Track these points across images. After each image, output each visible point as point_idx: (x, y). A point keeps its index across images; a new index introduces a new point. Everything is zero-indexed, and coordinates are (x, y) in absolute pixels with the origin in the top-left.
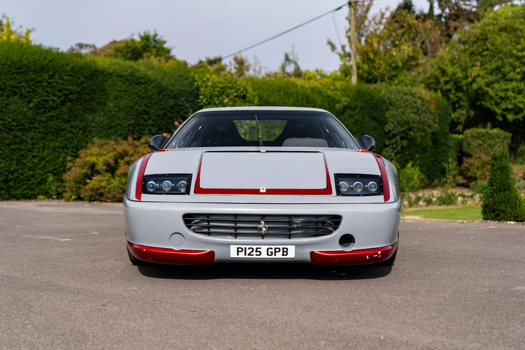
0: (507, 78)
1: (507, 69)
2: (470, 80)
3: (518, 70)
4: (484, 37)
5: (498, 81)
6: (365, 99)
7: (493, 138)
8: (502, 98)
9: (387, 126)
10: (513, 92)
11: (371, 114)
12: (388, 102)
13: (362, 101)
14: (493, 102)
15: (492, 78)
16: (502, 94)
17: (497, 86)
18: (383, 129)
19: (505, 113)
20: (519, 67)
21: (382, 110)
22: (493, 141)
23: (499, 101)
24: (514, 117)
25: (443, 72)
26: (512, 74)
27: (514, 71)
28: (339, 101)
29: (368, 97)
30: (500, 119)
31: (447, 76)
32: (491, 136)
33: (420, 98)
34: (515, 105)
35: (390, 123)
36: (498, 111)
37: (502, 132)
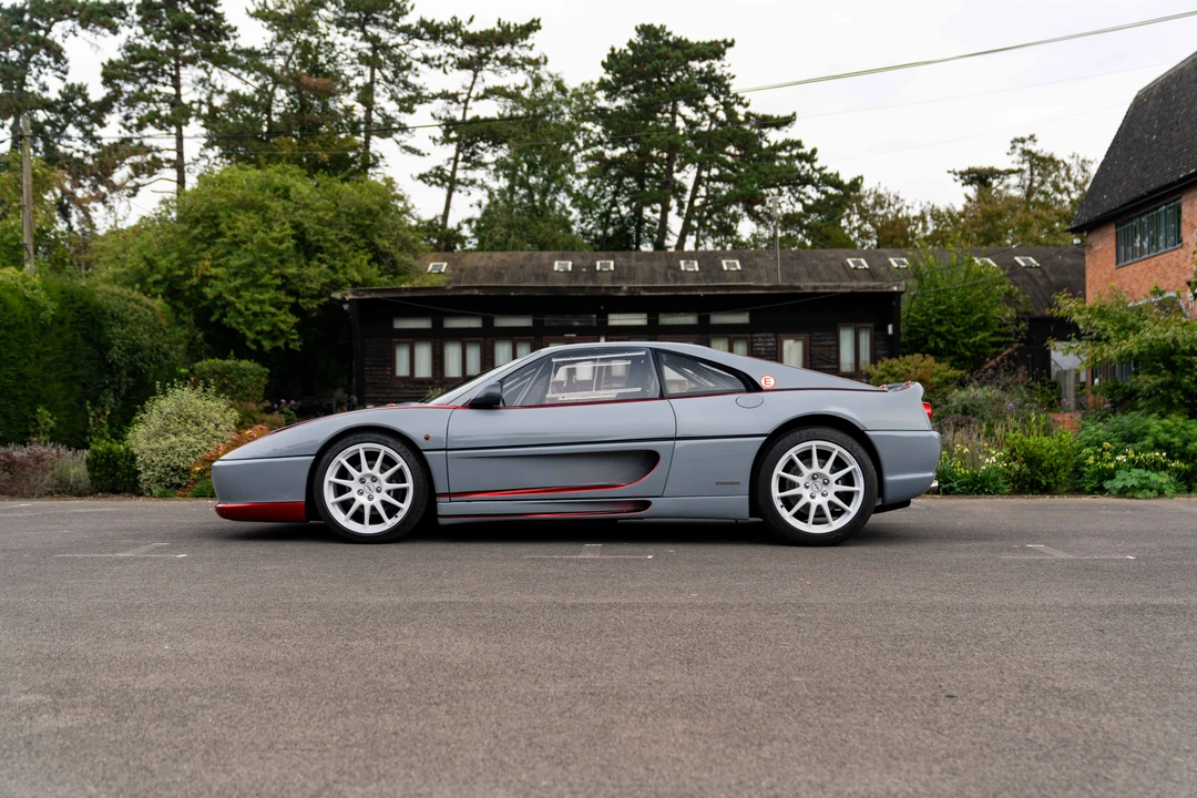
0: (259, 283)
1: (261, 269)
2: (195, 281)
3: (275, 271)
4: (212, 214)
5: (245, 287)
6: (76, 305)
7: (245, 375)
8: (255, 314)
9: (110, 353)
10: (272, 305)
11: (85, 332)
12: (108, 311)
13: (71, 309)
14: (240, 320)
15: (238, 282)
16: (256, 308)
17: (247, 295)
18: (104, 359)
19: (260, 337)
20: (276, 267)
21: (101, 327)
22: (244, 379)
23: (251, 318)
24: (271, 343)
25: (151, 264)
26: (267, 277)
27: (270, 274)
28: (44, 309)
29: (80, 303)
30: (254, 347)
31: (158, 273)
32: (241, 372)
33: (148, 307)
34: (274, 325)
35: (116, 348)
36: (250, 335)
37: (257, 365)
